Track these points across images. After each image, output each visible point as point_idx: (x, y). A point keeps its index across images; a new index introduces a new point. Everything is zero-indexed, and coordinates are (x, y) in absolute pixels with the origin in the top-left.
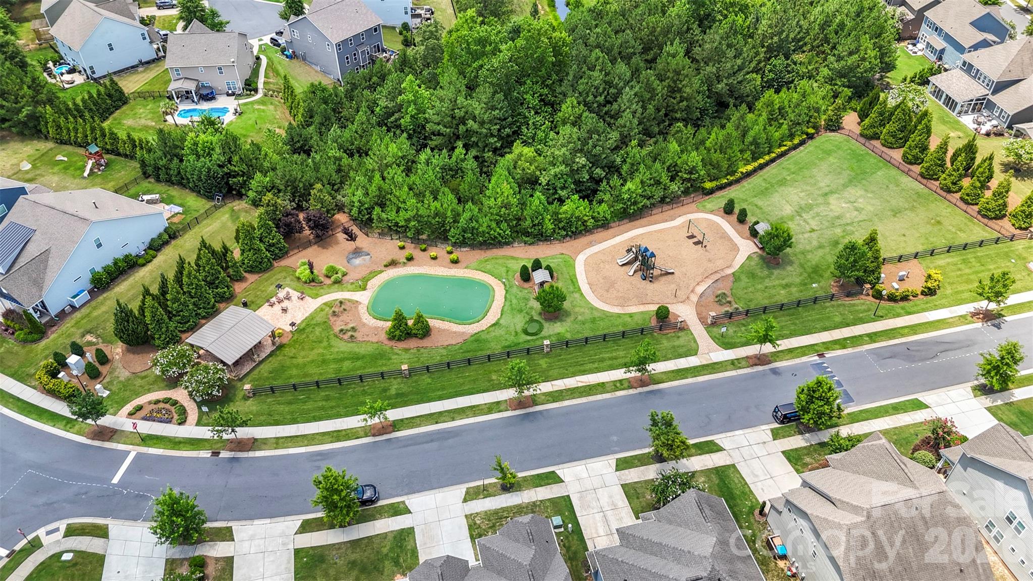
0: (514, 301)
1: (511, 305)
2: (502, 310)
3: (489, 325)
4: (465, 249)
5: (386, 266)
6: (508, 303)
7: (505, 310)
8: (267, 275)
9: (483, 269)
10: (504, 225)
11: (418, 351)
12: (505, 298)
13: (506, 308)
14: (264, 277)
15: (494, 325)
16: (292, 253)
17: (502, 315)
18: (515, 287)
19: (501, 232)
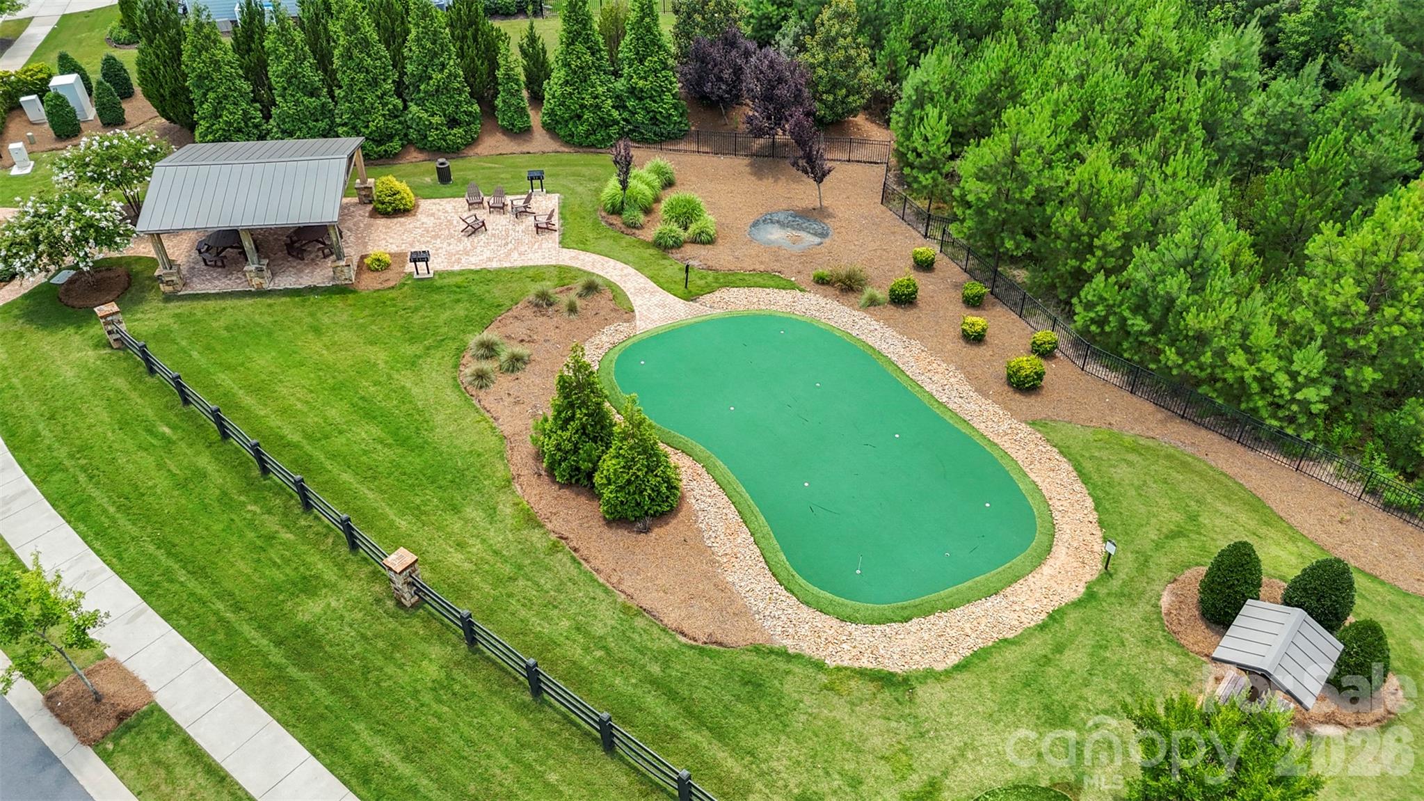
0: (1076, 658)
1: (1046, 661)
2: (981, 655)
3: (866, 663)
4: (1102, 372)
5: (821, 281)
6: (1040, 645)
7: (997, 659)
8: (576, 157)
9: (1088, 466)
10: (1311, 360)
11: (554, 549)
12: (1055, 617)
13: (1011, 655)
14: (565, 157)
15: (884, 680)
16: (682, 146)
17: (960, 667)
18: (1144, 608)
19: (1282, 379)
